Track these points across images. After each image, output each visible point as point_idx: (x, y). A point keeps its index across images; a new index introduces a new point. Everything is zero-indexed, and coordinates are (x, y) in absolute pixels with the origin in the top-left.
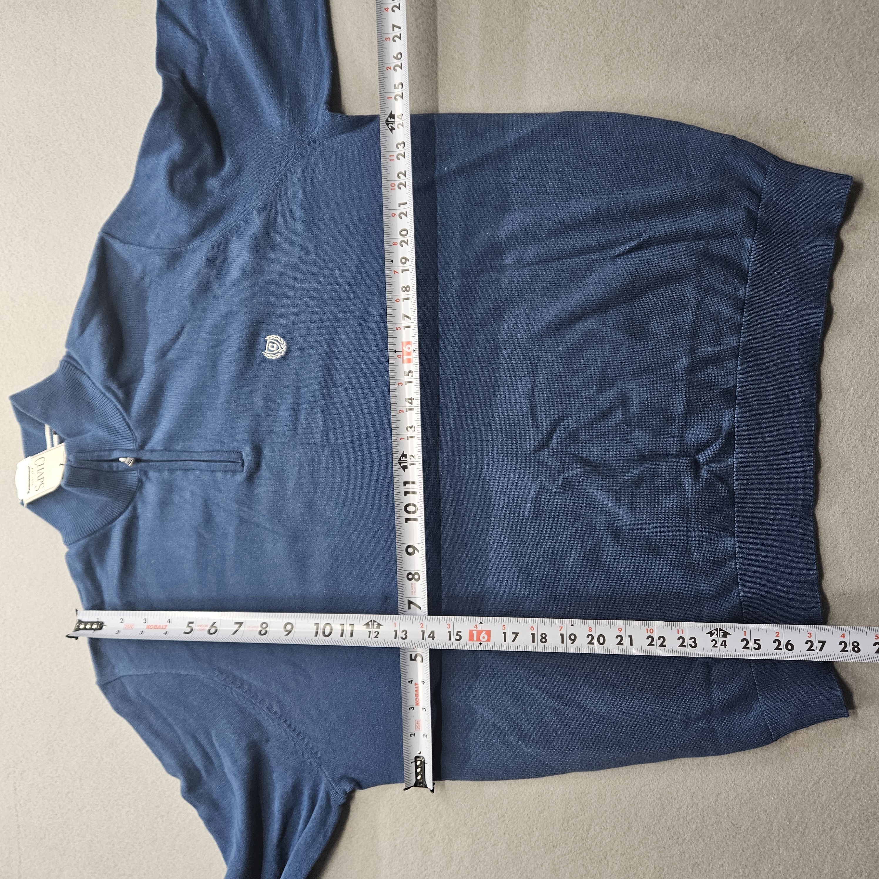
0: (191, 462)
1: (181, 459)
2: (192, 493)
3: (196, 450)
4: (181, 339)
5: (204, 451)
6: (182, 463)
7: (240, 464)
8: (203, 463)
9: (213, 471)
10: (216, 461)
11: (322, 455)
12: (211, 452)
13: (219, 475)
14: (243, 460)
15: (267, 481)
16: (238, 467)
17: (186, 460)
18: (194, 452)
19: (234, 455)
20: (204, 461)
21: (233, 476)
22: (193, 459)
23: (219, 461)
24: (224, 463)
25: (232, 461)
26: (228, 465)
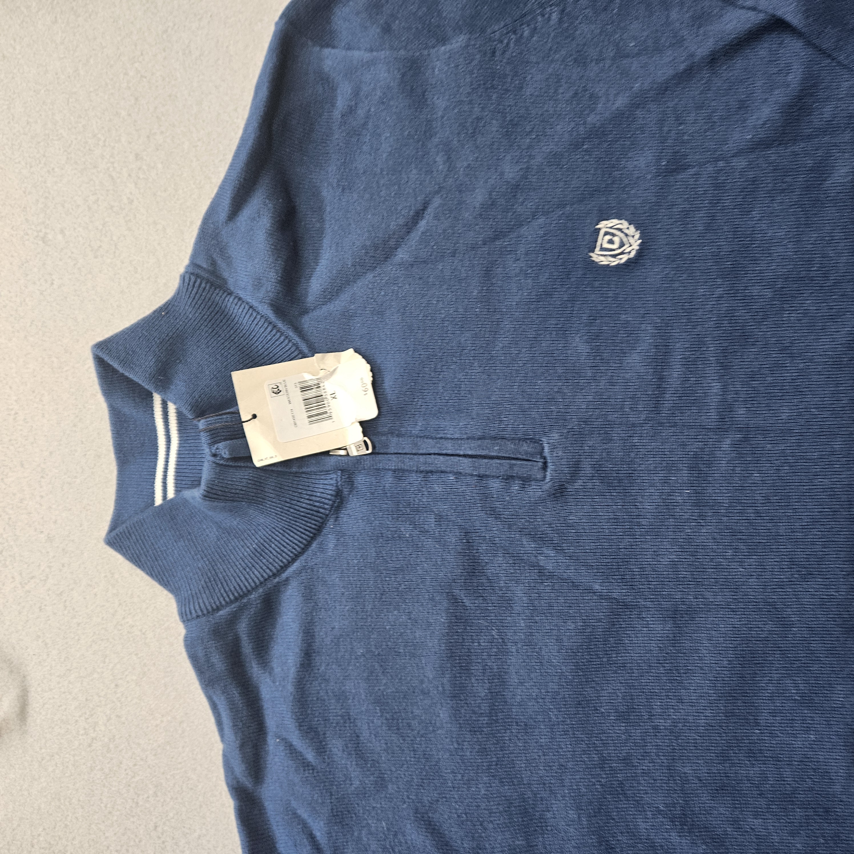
0: (441, 457)
1: (421, 452)
2: (440, 518)
3: (449, 436)
4: (423, 224)
5: (465, 436)
6: (422, 459)
7: (540, 464)
8: (466, 461)
9: (481, 477)
10: (492, 458)
11: (720, 448)
12: (479, 439)
13: (495, 485)
14: (545, 458)
15: (597, 499)
16: (536, 471)
17: (430, 454)
18: (447, 439)
19: (527, 448)
20: (465, 456)
21: (523, 487)
22: (444, 452)
23: (498, 458)
24: (508, 461)
25: (524, 457)
26: (515, 465)
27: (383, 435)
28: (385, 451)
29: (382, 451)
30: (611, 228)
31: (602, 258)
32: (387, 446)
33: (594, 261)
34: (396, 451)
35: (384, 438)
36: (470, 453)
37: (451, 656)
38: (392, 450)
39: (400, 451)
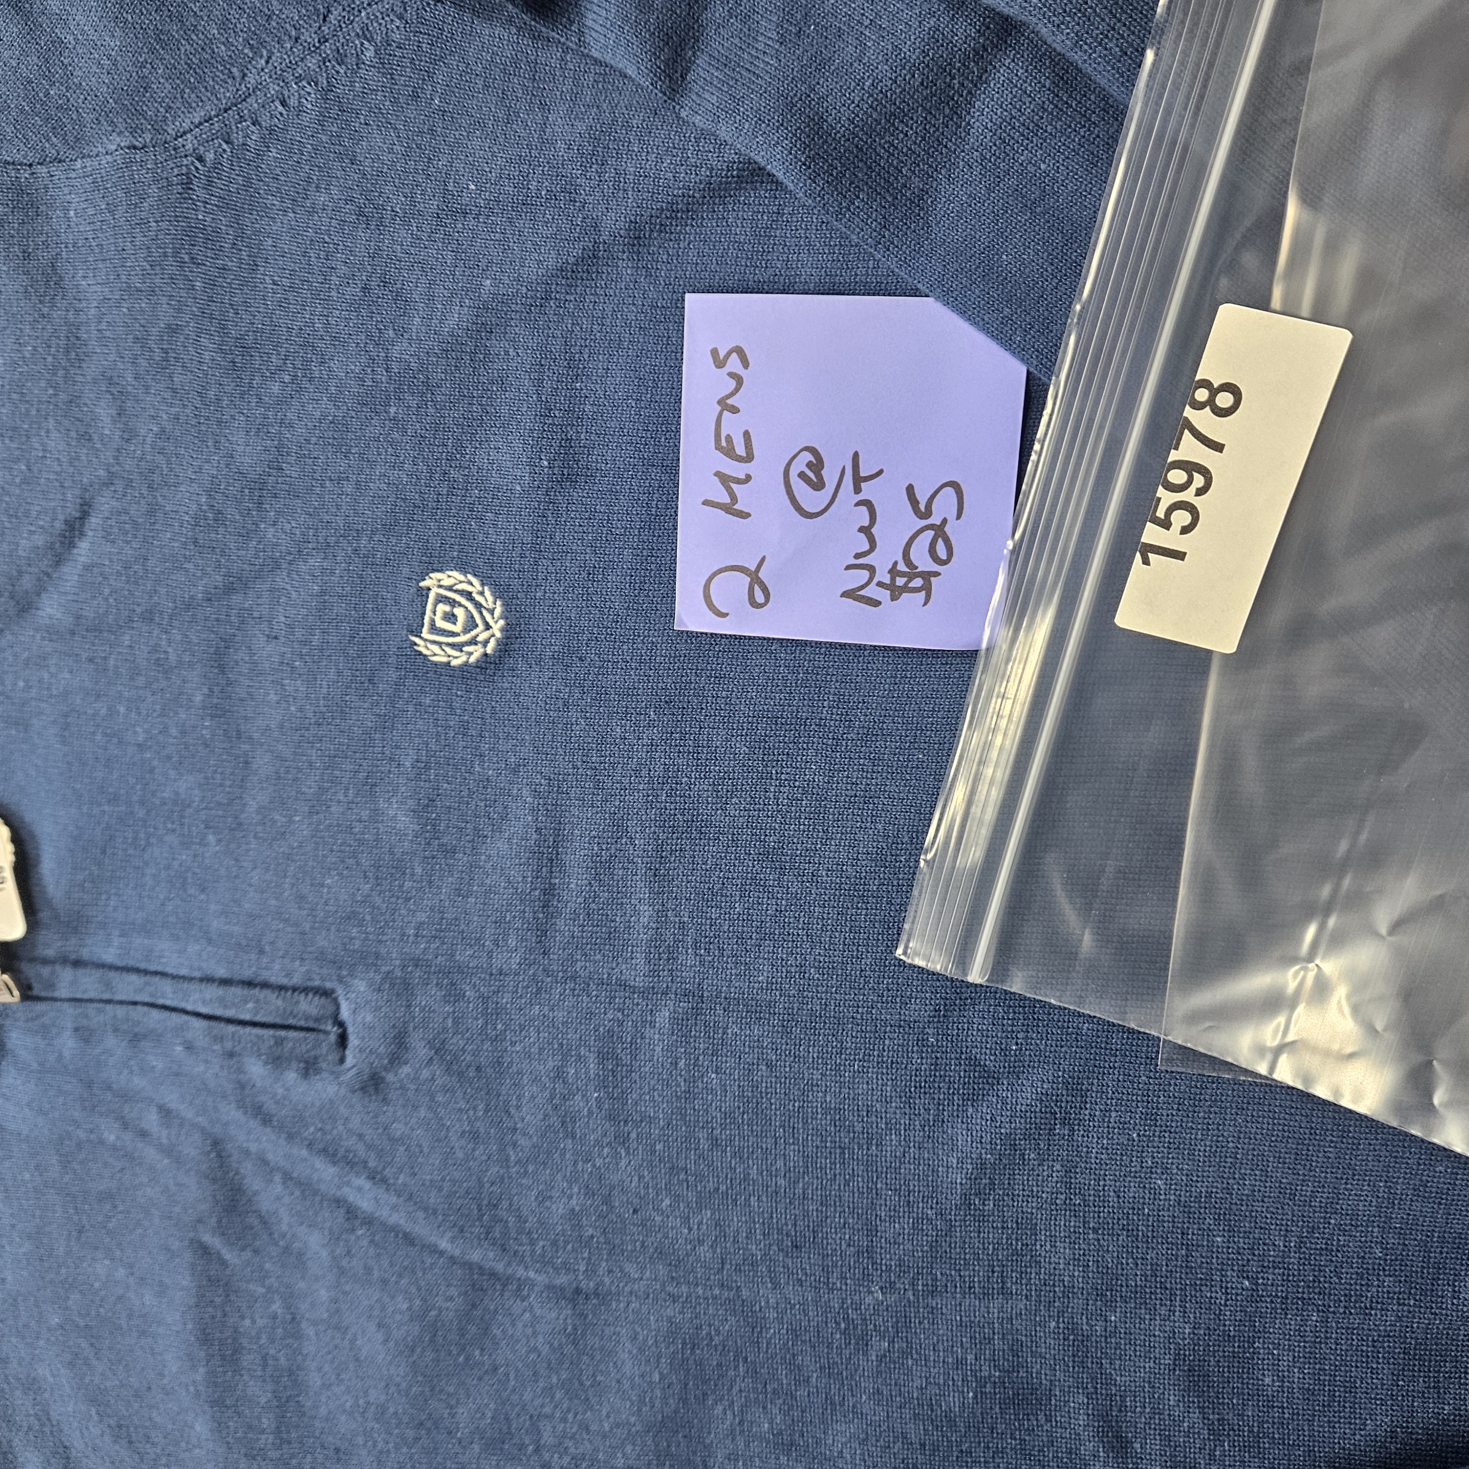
0: (153, 1013)
1: (118, 997)
2: (167, 1113)
3: (168, 971)
4: (83, 549)
5: (197, 974)
6: (121, 1011)
7: (333, 1038)
8: (199, 1024)
9: (232, 1051)
10: (243, 1023)
11: (652, 1024)
12: (224, 982)
13: (257, 1068)
14: (341, 1024)
16: (326, 1047)
17: (135, 1003)
18: (163, 974)
19: (308, 1006)
20: (198, 1015)
21: (306, 1076)
22: (161, 1001)
23: (254, 1024)
24: (271, 1032)
25: (302, 1023)
26: (286, 1038)
27: (46, 962)
28: (50, 995)
29: (43, 994)
30: (450, 588)
31: (436, 649)
32: (52, 986)
33: (420, 654)
34: (71, 996)
35: (46, 971)
36: (204, 1010)
37: (205, 1339)
38: (63, 992)
39: (79, 996)
